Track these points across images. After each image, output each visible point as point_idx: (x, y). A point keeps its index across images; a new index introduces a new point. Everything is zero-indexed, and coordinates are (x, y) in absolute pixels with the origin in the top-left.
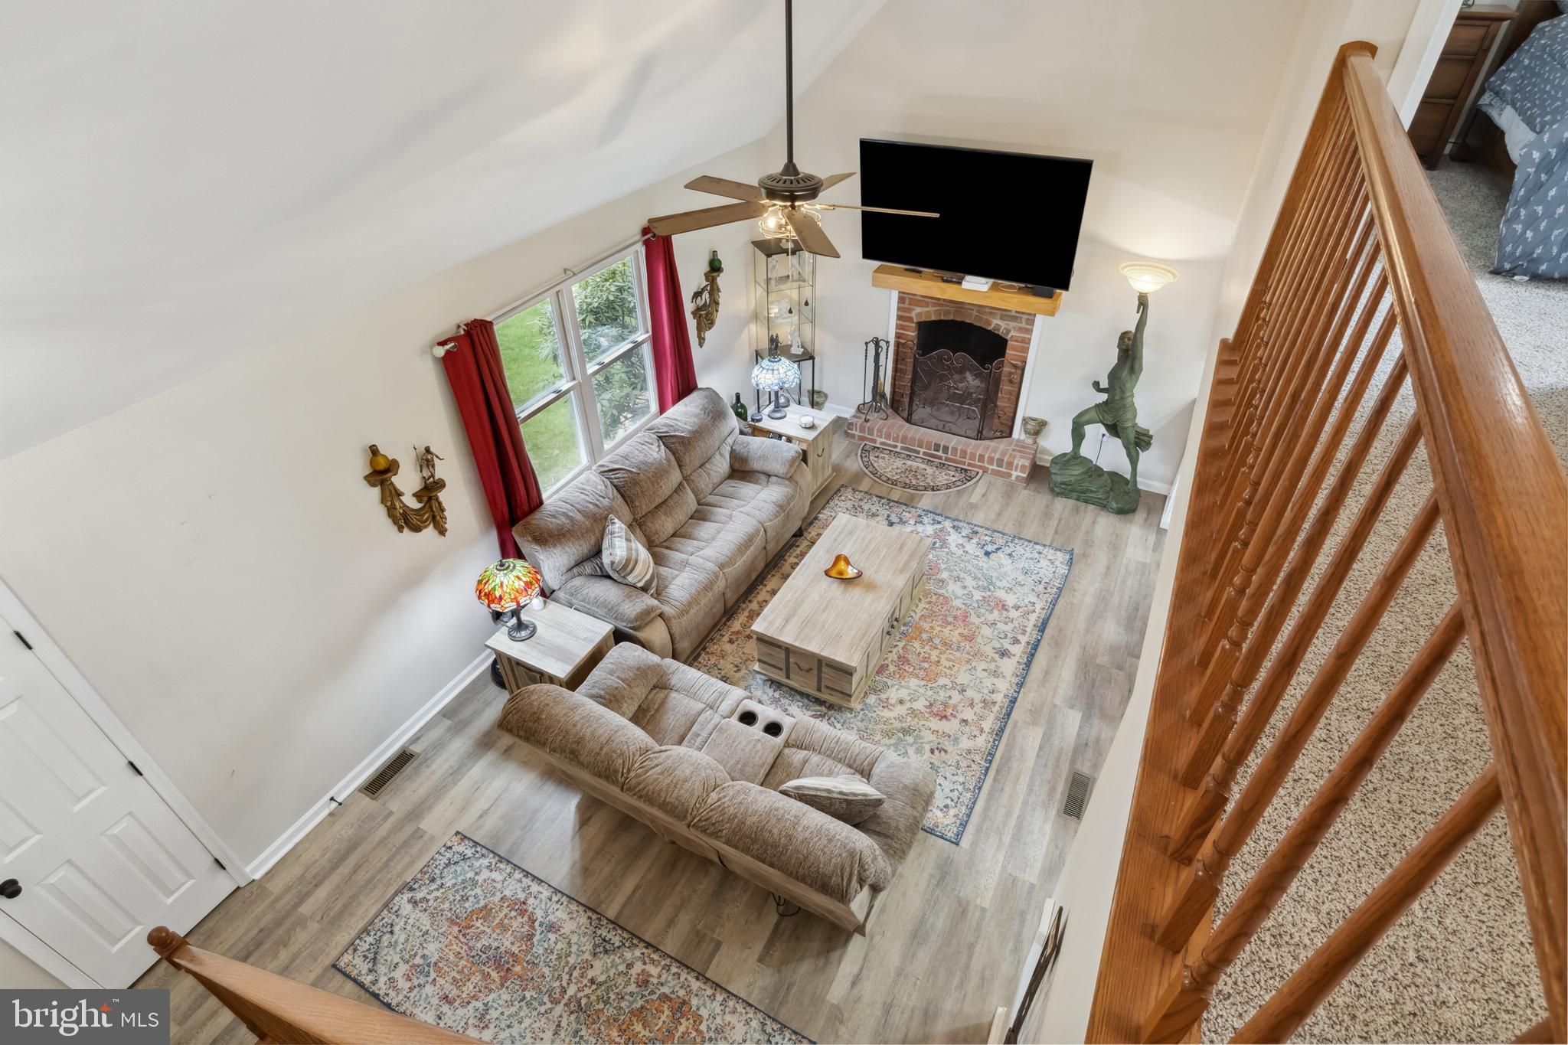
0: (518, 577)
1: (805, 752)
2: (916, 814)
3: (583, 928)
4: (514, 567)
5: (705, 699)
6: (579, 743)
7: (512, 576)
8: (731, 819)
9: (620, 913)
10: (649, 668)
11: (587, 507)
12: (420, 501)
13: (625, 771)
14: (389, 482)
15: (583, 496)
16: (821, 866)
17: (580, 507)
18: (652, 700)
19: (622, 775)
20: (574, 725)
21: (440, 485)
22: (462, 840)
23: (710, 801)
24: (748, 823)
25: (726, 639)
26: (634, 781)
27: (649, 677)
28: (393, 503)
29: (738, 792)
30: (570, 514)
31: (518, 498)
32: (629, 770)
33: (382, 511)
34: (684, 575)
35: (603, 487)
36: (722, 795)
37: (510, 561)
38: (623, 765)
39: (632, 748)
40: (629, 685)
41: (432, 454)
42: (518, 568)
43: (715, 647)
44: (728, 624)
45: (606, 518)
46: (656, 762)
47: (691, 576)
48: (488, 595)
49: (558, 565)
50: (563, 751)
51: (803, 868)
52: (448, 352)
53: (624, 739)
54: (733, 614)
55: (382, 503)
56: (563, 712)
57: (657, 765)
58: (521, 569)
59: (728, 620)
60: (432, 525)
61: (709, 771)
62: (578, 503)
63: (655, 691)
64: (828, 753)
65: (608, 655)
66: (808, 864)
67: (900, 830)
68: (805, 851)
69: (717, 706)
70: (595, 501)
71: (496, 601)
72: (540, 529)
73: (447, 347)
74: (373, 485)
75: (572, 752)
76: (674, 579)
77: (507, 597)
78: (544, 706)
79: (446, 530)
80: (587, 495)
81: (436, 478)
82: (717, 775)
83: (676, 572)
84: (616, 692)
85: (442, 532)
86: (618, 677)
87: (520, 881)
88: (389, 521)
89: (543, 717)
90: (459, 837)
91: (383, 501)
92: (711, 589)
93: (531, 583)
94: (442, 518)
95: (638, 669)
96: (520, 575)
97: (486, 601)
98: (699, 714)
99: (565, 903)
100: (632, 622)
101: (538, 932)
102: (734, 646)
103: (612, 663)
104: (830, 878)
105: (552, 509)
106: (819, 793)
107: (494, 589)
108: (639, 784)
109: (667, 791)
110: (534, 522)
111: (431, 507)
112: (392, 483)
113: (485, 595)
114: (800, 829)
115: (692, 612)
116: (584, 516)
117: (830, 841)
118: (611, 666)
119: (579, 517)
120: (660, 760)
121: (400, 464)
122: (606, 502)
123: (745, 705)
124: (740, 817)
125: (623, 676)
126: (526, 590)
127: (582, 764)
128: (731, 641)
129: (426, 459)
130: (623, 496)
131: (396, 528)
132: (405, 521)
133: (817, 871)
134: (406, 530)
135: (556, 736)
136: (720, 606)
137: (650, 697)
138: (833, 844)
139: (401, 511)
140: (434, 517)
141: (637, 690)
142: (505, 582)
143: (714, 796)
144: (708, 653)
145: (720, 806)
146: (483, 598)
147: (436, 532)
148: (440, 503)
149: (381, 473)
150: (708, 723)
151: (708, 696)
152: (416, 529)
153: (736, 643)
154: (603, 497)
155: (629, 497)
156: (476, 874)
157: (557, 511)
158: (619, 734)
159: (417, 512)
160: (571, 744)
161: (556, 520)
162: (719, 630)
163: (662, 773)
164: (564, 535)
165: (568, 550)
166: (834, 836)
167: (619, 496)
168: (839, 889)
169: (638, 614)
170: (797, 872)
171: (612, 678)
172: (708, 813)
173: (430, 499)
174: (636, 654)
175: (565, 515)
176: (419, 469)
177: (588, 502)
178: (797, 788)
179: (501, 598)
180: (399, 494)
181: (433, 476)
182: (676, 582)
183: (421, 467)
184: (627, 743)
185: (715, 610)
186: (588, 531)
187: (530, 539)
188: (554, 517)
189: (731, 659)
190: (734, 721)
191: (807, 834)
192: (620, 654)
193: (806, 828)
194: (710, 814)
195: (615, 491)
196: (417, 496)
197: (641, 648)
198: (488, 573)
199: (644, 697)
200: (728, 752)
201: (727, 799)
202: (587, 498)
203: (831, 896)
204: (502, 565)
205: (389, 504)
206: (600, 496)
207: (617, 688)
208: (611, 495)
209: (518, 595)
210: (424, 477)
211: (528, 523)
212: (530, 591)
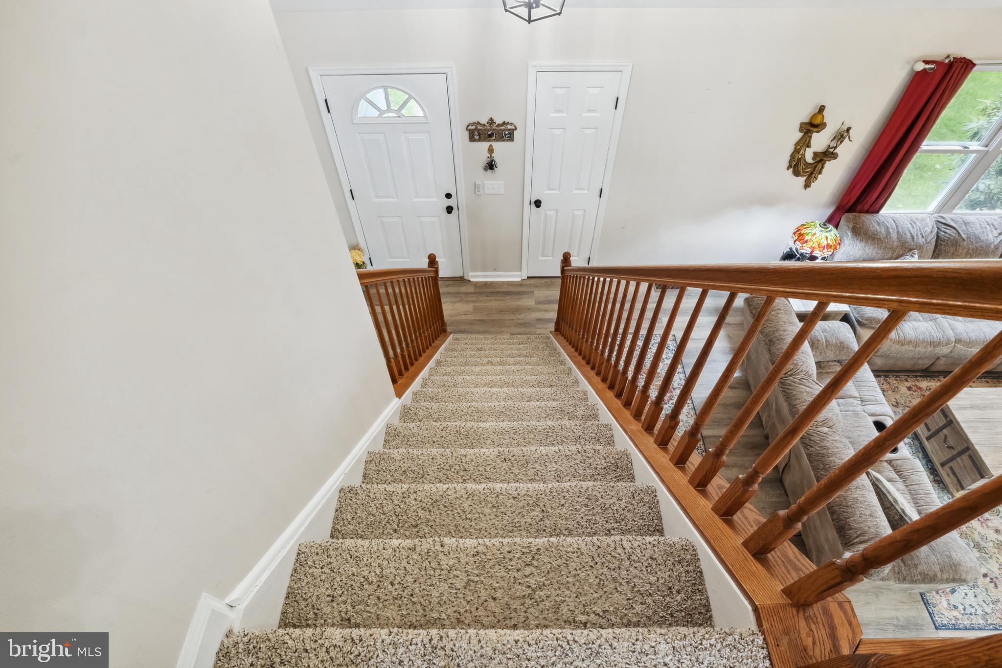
0: (827, 238)
1: (897, 477)
2: (939, 574)
3: (688, 424)
4: (830, 231)
5: (863, 394)
6: (778, 340)
7: (824, 234)
8: (822, 447)
9: (709, 437)
10: (848, 348)
11: (905, 234)
12: (814, 159)
13: (789, 373)
14: (810, 135)
15: (910, 226)
16: (852, 519)
17: (901, 231)
18: (830, 366)
19: (785, 374)
20: (784, 331)
21: (834, 156)
22: (673, 340)
23: (820, 429)
24: (831, 459)
25: (908, 384)
26: (789, 382)
27: (843, 353)
28: (800, 149)
29: (841, 442)
30: (891, 230)
31: (868, 198)
32: (791, 375)
33: (791, 149)
34: (925, 324)
35: (929, 231)
36: (831, 433)
37: (831, 227)
38: (791, 370)
39: (804, 368)
40: (827, 345)
41: (848, 133)
42: (832, 233)
43: (895, 382)
44: (919, 378)
45: (911, 250)
46: (811, 386)
47: (930, 328)
48: (801, 235)
49: (851, 253)
50: (766, 336)
51: (839, 509)
52: (925, 70)
53: (804, 360)
54: (929, 377)
55: (795, 145)
56: (785, 320)
57: (809, 387)
58: (833, 235)
59: (921, 376)
60: (805, 178)
61: (835, 418)
62: (902, 228)
63: (836, 364)
64: (913, 492)
65: (830, 321)
66: (844, 510)
67: (917, 568)
68: (850, 503)
69: (866, 403)
70: (915, 235)
71: (801, 241)
72: (863, 225)
73: (927, 66)
74: (801, 130)
75: (771, 341)
76: (914, 320)
77: (811, 243)
78: (778, 309)
79: (809, 187)
80: (913, 227)
81: (835, 151)
82: (837, 424)
83: (921, 319)
84: (816, 342)
85: (807, 185)
86: (825, 336)
87: (681, 379)
88: (788, 158)
89: (773, 313)
90: (673, 338)
91: (797, 144)
92: (934, 347)
93: (831, 246)
94: (815, 177)
95: (841, 343)
96: (829, 237)
97: (797, 237)
98: (851, 397)
99: (690, 407)
100: (863, 318)
101: (668, 405)
102: (908, 393)
103: (829, 326)
104: (850, 529)
105: (882, 219)
106: (888, 495)
107: (807, 234)
108: (790, 385)
109: (802, 402)
110: (863, 218)
111: (815, 167)
112: (811, 137)
113: (799, 234)
114: (858, 492)
115: (906, 347)
116: (898, 238)
117: (871, 516)
118: (827, 328)
119: (894, 236)
120: (814, 387)
121: (827, 128)
122: (921, 241)
123: (886, 420)
124: (830, 452)
125: (828, 339)
126: (824, 248)
127: (770, 351)
128: (909, 388)
129: (841, 136)
130: (936, 246)
131: (787, 165)
132: (796, 165)
133: (846, 518)
134: (791, 170)
135: (770, 327)
136: (926, 363)
137: (831, 363)
138: (871, 519)
139: (800, 157)
140: (812, 173)
141: (829, 352)
142: (817, 235)
143: (825, 430)
144: (886, 381)
145: (823, 436)
146: (796, 235)
147: (804, 184)
148: (823, 167)
149: (812, 126)
150: (851, 406)
151: (866, 394)
152: (796, 173)
153: (911, 392)
154: (923, 237)
155: (940, 250)
156: (666, 358)
157: (884, 222)
158: (804, 355)
159: (807, 164)
160: (774, 337)
161: (878, 227)
162: (908, 376)
163: (808, 393)
164: (874, 239)
165: (867, 249)
166: (876, 517)
167: (934, 244)
168: (848, 538)
169: (872, 317)
170: (833, 507)
171: (822, 334)
172: (813, 432)
173: (821, 160)
174: (848, 335)
175: (887, 228)
176: (832, 138)
177: (910, 231)
178: (877, 479)
179: (806, 242)
180: (808, 146)
181: (835, 148)
182: (915, 323)
183: (834, 138)
184: (803, 362)
185: (921, 362)
186: (891, 248)
187: (851, 226)
188: (878, 224)
189: (898, 397)
190: (871, 420)
191: (860, 499)
192: (838, 327)
193: (863, 496)
194: (814, 434)
195: (935, 239)
196: (816, 154)
197: (854, 335)
198: (812, 224)
199: (828, 359)
200: (849, 428)
201: (831, 438)
202: (911, 229)
203: (840, 536)
204: (824, 224)
205: (799, 147)
206: (921, 234)
207: (819, 340)
208: (929, 239)
209: (817, 247)
210: (829, 146)
211: (859, 217)
212: (826, 250)
